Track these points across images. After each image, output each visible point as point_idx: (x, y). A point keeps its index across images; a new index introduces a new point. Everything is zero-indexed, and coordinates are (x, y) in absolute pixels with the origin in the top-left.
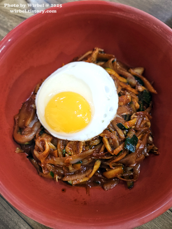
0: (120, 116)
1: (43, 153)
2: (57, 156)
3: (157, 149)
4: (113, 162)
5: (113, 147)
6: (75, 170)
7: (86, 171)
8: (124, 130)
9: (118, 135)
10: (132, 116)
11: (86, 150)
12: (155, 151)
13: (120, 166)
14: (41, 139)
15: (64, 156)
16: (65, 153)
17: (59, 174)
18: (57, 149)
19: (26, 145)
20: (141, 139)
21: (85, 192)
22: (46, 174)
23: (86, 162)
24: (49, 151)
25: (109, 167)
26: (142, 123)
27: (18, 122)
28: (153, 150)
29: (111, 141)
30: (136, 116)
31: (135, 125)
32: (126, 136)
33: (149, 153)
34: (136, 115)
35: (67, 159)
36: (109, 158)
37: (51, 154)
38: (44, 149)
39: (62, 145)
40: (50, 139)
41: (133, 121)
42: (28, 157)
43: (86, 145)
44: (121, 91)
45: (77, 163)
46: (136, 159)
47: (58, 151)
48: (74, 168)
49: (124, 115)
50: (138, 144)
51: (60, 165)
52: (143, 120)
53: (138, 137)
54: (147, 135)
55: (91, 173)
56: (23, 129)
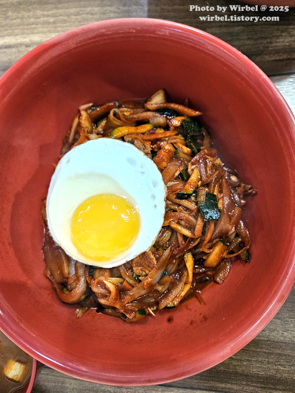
0: (174, 181)
1: (111, 297)
2: (130, 287)
3: (250, 186)
4: (204, 245)
5: (191, 228)
6: (167, 287)
7: (180, 277)
8: (190, 197)
9: (187, 209)
10: (189, 170)
11: (160, 256)
12: (249, 191)
13: (217, 242)
14: (96, 281)
15: (140, 281)
16: (138, 279)
17: (151, 305)
18: (124, 280)
19: (84, 300)
20: (221, 192)
21: (197, 303)
22: (135, 317)
23: (173, 267)
24: (116, 290)
25: (204, 253)
26: (208, 169)
27: (54, 278)
28: (247, 191)
29: (183, 223)
30: (194, 166)
31: (201, 179)
32: (197, 203)
33: (243, 199)
34: (193, 164)
35: (145, 284)
36: (196, 243)
37: (121, 291)
38: (110, 292)
39: (127, 271)
40: (107, 274)
41: (194, 177)
42: (98, 311)
43: (156, 249)
44: (152, 148)
45: (162, 277)
46: (230, 221)
47: (127, 282)
48: (162, 285)
49: (177, 177)
50: (221, 201)
51: (143, 295)
52: (206, 164)
53: (214, 192)
54: (224, 180)
55: (188, 276)
56: (67, 283)
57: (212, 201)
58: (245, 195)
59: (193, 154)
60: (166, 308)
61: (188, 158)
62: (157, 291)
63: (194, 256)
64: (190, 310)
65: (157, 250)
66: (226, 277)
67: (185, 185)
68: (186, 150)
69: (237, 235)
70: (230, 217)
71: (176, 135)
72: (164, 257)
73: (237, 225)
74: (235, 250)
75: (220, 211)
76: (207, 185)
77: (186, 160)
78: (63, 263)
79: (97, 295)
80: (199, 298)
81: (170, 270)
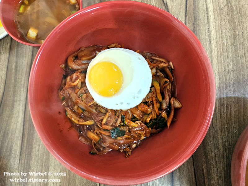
0: (131, 114)
1: (71, 83)
2: (76, 92)
3: (130, 154)
4: (98, 130)
5: (106, 124)
6: (77, 111)
7: (82, 118)
8: (123, 122)
9: (116, 121)
10: (137, 122)
11: (92, 108)
12: (127, 154)
13: (100, 137)
14: (79, 75)
15: (79, 97)
16: (81, 96)
17: (67, 102)
18: (80, 89)
19: (69, 68)
20: (126, 138)
21: (68, 127)
22: (61, 95)
23: (87, 114)
24: (75, 86)
25: (94, 130)
26: (138, 132)
27: (80, 52)
29: (109, 119)
30: (139, 124)
31: (132, 128)
32: (119, 126)
35: (78, 100)
36: (99, 126)
37: (74, 88)
38: (73, 82)
39: (84, 91)
40: (82, 80)
41: (133, 124)
42: (64, 75)
44: (149, 102)
45: (81, 108)
46: (111, 143)
47: (79, 91)
48: (77, 108)
49: (133, 116)
50: (121, 139)
51: (72, 99)
52: (141, 130)
53: (126, 135)
54: (132, 140)
55: (82, 122)
56: (78, 59)
57: (122, 134)
58: (125, 152)
59: (146, 123)
60: (66, 111)
61: (144, 122)
62: (74, 106)
63: (93, 125)
64: (65, 123)
65: (95, 106)
66: (82, 142)
67: (129, 120)
68: (148, 120)
69: (104, 148)
70: (113, 144)
71: (157, 114)
72: (92, 109)
73: (109, 147)
74: (96, 146)
75: (116, 138)
76: (130, 132)
77: (143, 120)
78: (88, 57)
79: (72, 75)
80: (71, 128)
81: (85, 113)
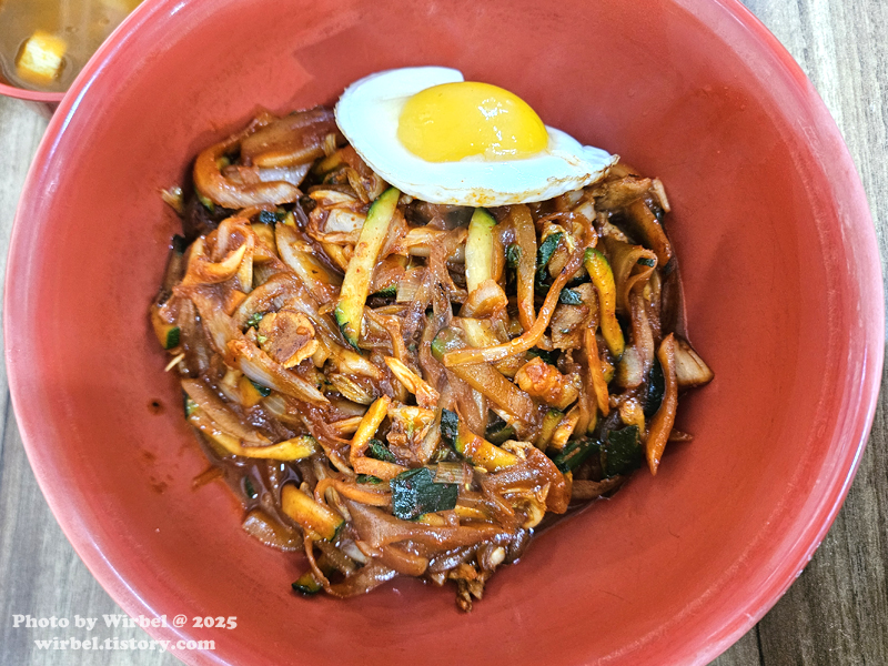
0: (484, 407)
1: (209, 264)
2: (231, 309)
3: (478, 594)
4: (334, 482)
6: (234, 396)
7: (256, 428)
8: (447, 446)
10: (512, 444)
11: (303, 377)
12: (466, 595)
13: (338, 514)
14: (243, 228)
15: (245, 331)
16: (250, 326)
17: (190, 358)
18: (248, 294)
19: (201, 204)
20: (463, 521)
21: (197, 471)
22: (163, 323)
23: (279, 409)
24: (225, 277)
25: (314, 483)
26: (518, 490)
27: (251, 134)
28: (467, 588)
30: (523, 456)
31: (491, 472)
32: (432, 461)
33: (449, 581)
34: (528, 452)
35: (239, 343)
36: (339, 465)
37: (221, 287)
38: (218, 261)
40: (263, 253)
41: (496, 455)
43: (320, 365)
44: (566, 351)
45: (252, 381)
46: (391, 544)
47: (243, 301)
48: (238, 384)
49: (496, 415)
50: (440, 521)
51: (213, 340)
52: (529, 484)
53: (462, 504)
54: (490, 529)
55: (260, 447)
56: (241, 163)
57: (446, 498)
58: (455, 585)
59: (552, 452)
60: (185, 396)
61: (542, 442)
62: (223, 373)
63: (308, 461)
64: (180, 455)
65: (319, 370)
66: (258, 540)
67: (478, 434)
68: (563, 436)
69: (358, 566)
70: (399, 545)
71: (599, 413)
72: (301, 385)
73: (384, 562)
74: (323, 559)
75: (415, 518)
76: (478, 489)
77: (538, 437)
78: (288, 153)
79: (212, 234)
80: (209, 475)
81: (271, 403)
